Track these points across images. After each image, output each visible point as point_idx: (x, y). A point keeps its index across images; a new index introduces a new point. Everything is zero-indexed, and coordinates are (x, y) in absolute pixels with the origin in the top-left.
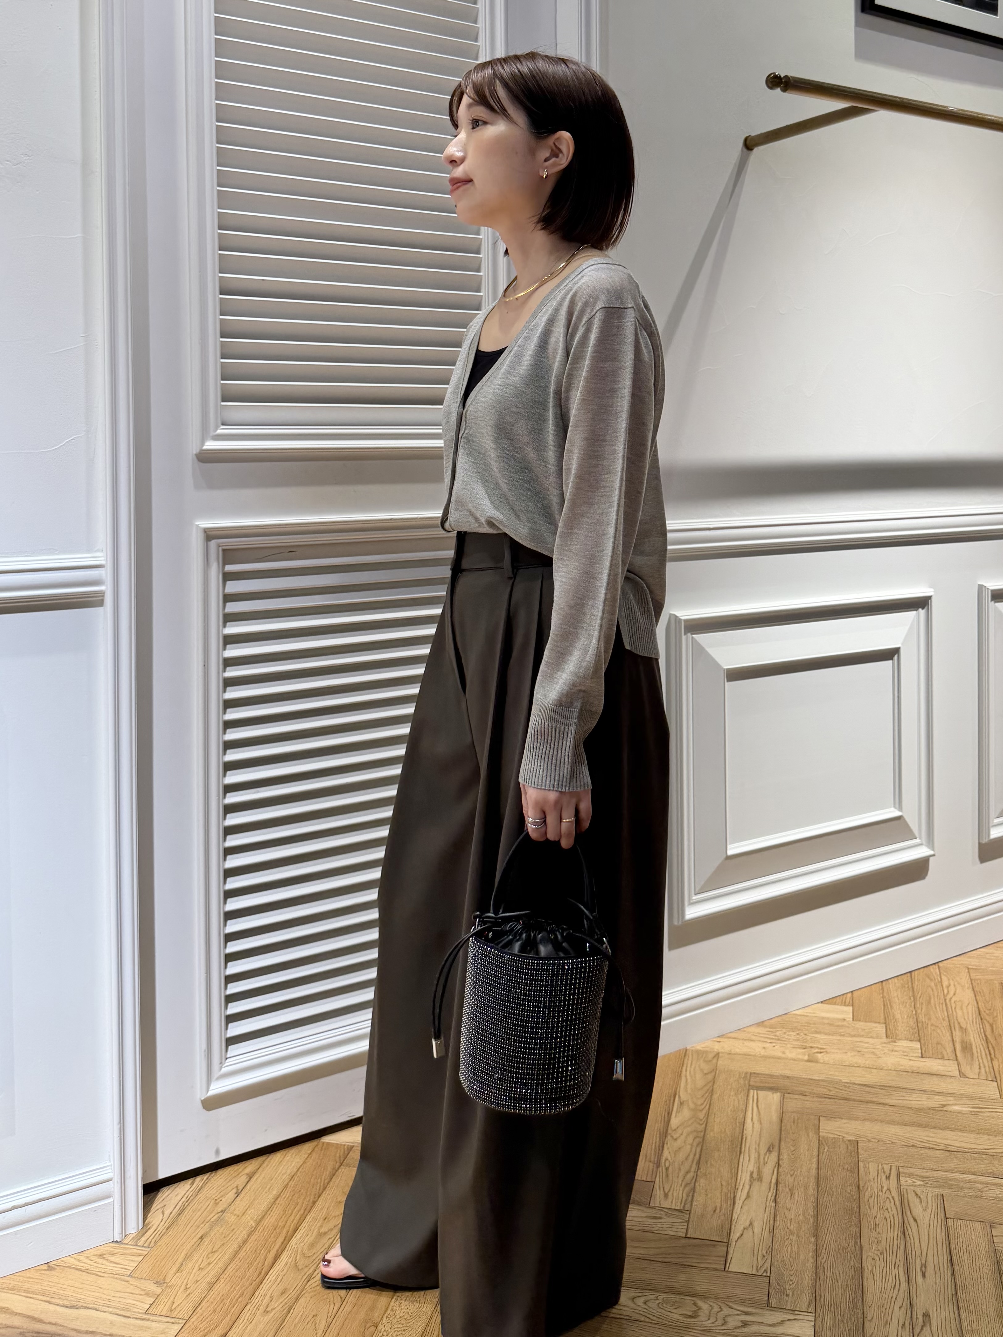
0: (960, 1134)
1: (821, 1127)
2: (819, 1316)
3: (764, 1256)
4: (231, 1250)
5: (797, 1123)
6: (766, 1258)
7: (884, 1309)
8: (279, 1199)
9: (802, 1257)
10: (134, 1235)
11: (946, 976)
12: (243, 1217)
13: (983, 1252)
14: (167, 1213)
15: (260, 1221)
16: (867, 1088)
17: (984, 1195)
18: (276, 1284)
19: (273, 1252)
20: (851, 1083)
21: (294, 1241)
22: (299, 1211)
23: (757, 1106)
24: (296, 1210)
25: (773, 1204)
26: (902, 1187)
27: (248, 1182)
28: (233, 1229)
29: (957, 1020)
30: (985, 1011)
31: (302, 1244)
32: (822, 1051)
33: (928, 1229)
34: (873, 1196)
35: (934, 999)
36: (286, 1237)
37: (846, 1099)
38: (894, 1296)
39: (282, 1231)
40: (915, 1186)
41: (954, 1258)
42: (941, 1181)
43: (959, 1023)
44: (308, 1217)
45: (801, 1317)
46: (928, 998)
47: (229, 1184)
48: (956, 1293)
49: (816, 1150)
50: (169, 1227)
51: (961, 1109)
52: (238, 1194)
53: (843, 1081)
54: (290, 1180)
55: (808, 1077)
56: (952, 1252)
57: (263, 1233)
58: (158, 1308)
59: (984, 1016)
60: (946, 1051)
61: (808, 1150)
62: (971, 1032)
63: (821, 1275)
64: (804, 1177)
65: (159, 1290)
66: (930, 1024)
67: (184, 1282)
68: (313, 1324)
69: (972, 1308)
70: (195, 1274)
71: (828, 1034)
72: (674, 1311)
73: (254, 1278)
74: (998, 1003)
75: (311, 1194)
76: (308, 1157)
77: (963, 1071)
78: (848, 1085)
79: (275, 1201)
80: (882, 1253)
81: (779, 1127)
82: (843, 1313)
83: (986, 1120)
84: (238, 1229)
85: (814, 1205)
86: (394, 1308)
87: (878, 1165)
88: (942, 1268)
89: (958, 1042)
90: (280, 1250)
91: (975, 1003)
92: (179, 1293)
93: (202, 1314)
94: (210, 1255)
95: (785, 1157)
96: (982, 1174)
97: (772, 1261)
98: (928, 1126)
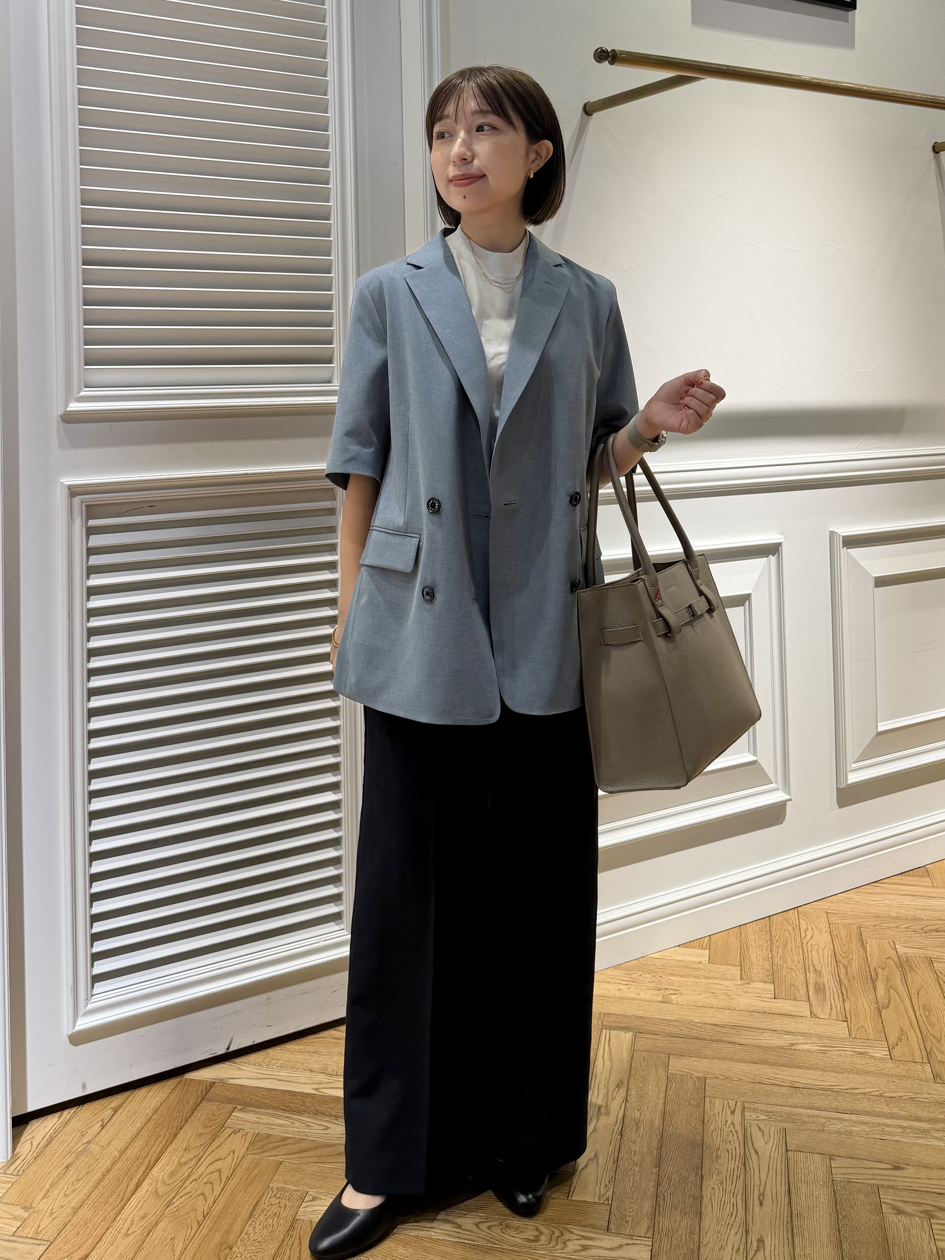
0: (807, 1071)
1: (670, 1065)
2: (656, 1241)
3: (606, 1185)
4: (95, 1178)
5: (647, 1061)
6: (608, 1187)
7: (720, 1235)
8: (142, 1131)
9: (643, 1187)
10: (4, 1164)
11: (805, 921)
12: (107, 1148)
13: (821, 1183)
14: (35, 1144)
15: (124, 1151)
16: (718, 1028)
17: (825, 1129)
18: (137, 1209)
19: (135, 1181)
20: (702, 1023)
21: (155, 1170)
22: (161, 1142)
23: (609, 1045)
24: (158, 1141)
25: (619, 1137)
26: (746, 1122)
27: (114, 1115)
28: (98, 1159)
29: (812, 962)
30: (840, 955)
31: (163, 1173)
32: (676, 992)
33: (768, 1161)
34: (717, 1130)
35: (791, 942)
36: (147, 1167)
37: (697, 1038)
38: (731, 1223)
39: (144, 1160)
40: (759, 1120)
41: (792, 1187)
42: (784, 1115)
43: (814, 966)
44: (170, 1148)
45: (639, 1242)
46: (785, 942)
47: (95, 1117)
48: (792, 1221)
49: (663, 1087)
50: (36, 1157)
51: (809, 1047)
52: (102, 1127)
53: (695, 1021)
54: (154, 1114)
55: (661, 1017)
56: (791, 1184)
57: (125, 1163)
58: (25, 1231)
59: (840, 958)
60: (799, 992)
61: (656, 1087)
62: (825, 975)
63: (661, 1203)
64: (650, 1113)
65: (26, 1215)
66: (785, 967)
67: (49, 1207)
68: (171, 1246)
69: (806, 1234)
70: (60, 1200)
71: (684, 976)
72: (516, 1236)
73: (116, 1204)
74: (855, 946)
75: (173, 1127)
76: (171, 1092)
77: (814, 1012)
78: (700, 1025)
79: (138, 1133)
80: (722, 1183)
81: (629, 1065)
82: (679, 1239)
83: (833, 1058)
84: (103, 1159)
85: (659, 1138)
86: (249, 1232)
87: (724, 1101)
88: (779, 1197)
89: (811, 983)
90: (142, 1179)
91: (832, 945)
92: (44, 1217)
93: (66, 1237)
94: (76, 1182)
95: (633, 1092)
96: (825, 1109)
97: (615, 1190)
98: (775, 1064)
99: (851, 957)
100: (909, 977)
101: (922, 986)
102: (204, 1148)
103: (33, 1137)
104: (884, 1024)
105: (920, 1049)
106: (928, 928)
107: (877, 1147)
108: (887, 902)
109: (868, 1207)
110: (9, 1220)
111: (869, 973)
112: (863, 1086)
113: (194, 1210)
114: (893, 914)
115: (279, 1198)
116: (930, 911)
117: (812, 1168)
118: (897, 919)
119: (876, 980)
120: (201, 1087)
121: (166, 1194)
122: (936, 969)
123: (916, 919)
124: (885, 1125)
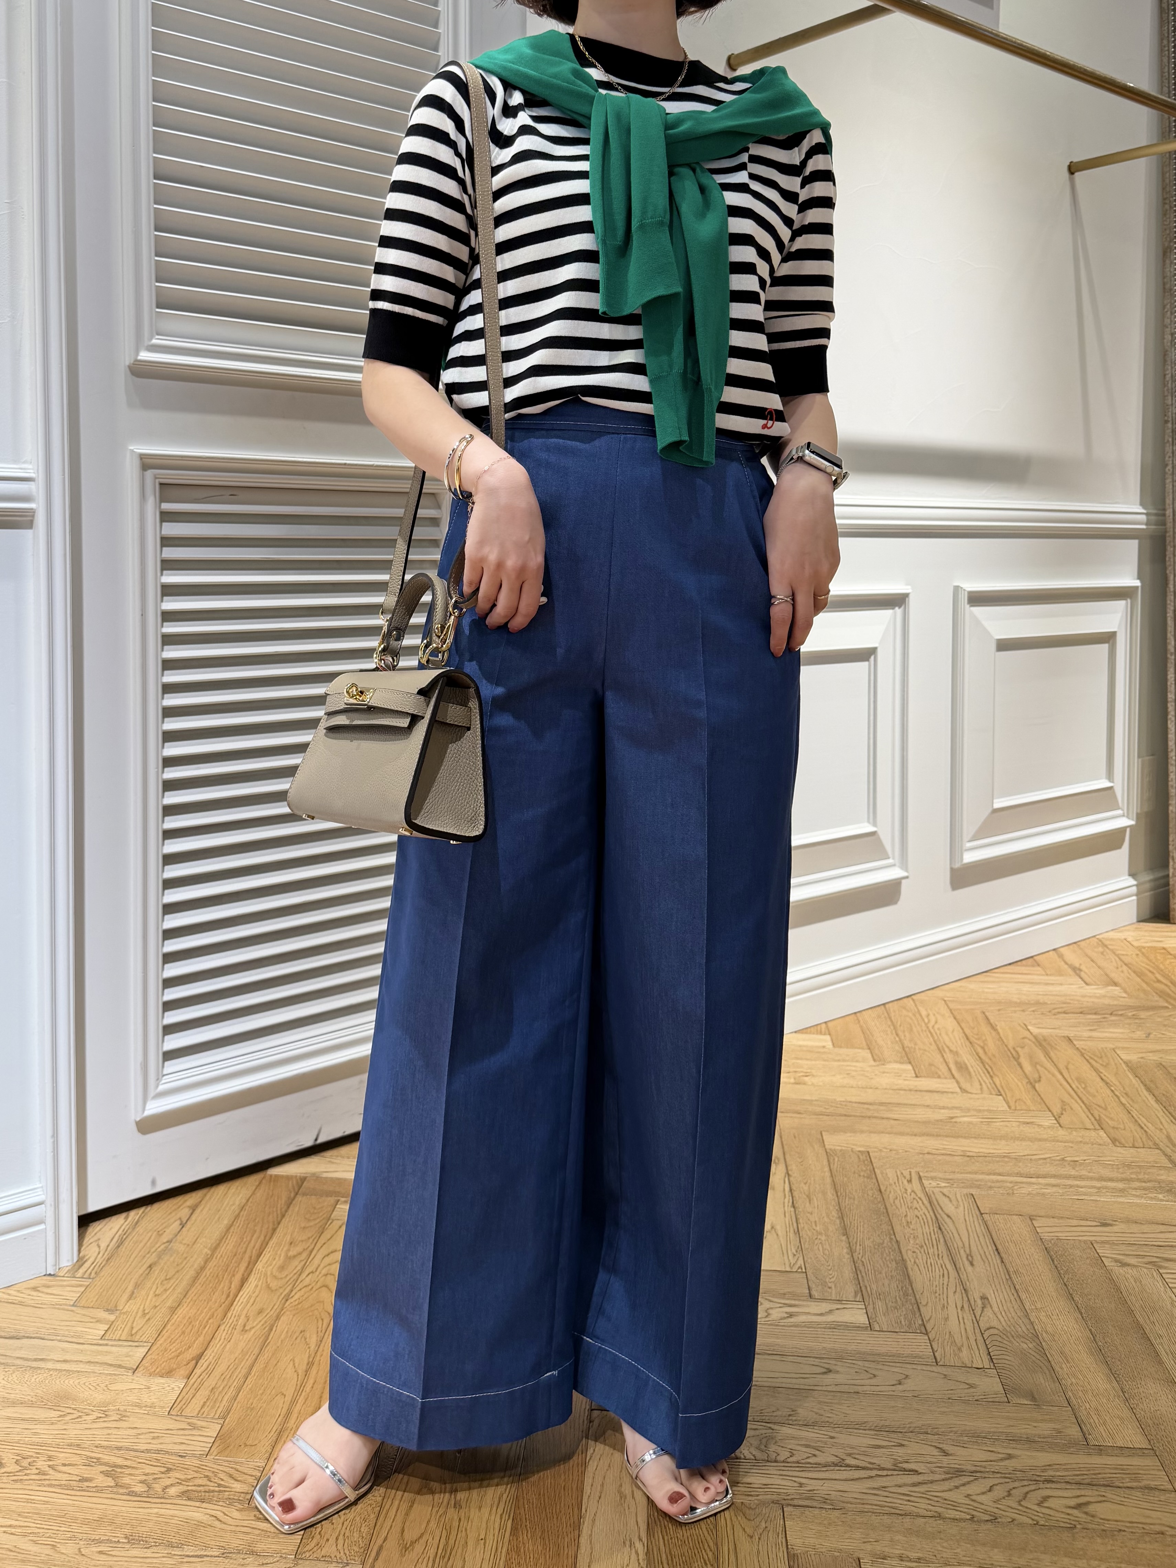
0: (976, 1141)
1: (825, 1141)
2: (869, 1304)
3: (795, 1255)
4: (188, 1277)
5: (799, 1138)
6: (797, 1257)
7: (937, 1295)
8: (232, 1228)
9: (836, 1254)
10: (68, 1268)
11: (923, 1007)
12: (194, 1246)
13: (1029, 1241)
14: (103, 1245)
15: (216, 1248)
16: (865, 1106)
17: (1015, 1193)
18: (249, 1305)
19: (238, 1277)
20: (847, 1102)
21: (260, 1265)
22: (259, 1238)
24: (255, 1236)
25: (792, 1209)
26: (927, 1189)
27: (192, 1214)
28: (186, 1258)
29: (945, 1044)
30: (972, 1037)
31: (271, 1267)
33: (964, 1223)
34: (898, 1198)
35: (915, 1027)
36: (249, 1262)
37: (845, 1115)
38: (946, 1284)
39: (244, 1256)
40: (940, 1187)
41: (1000, 1247)
42: (967, 1182)
43: (948, 1047)
44: (271, 1243)
45: (850, 1306)
46: (909, 1026)
47: (170, 1216)
48: (1010, 1278)
49: (825, 1162)
50: (108, 1259)
51: (971, 1120)
52: (183, 1225)
53: (838, 1100)
54: (242, 1210)
56: (997, 1244)
57: (221, 1259)
58: (116, 1333)
59: (972, 1039)
60: (940, 1071)
61: (817, 1161)
62: (963, 1055)
63: (861, 1268)
64: (820, 1185)
65: (112, 1318)
66: (917, 1047)
67: (139, 1308)
68: (303, 1339)
69: (1031, 1289)
70: (151, 1301)
71: (811, 1060)
73: (223, 1301)
74: (985, 1029)
75: (268, 1222)
76: (256, 1189)
77: (964, 1086)
78: (844, 1103)
79: (228, 1230)
80: (922, 1247)
82: (894, 1301)
83: (999, 1129)
84: (192, 1257)
85: (837, 1208)
87: (896, 1172)
88: (989, 1257)
89: (951, 1062)
90: (246, 1274)
91: (960, 1029)
92: (136, 1319)
93: (169, 1337)
94: (165, 1282)
95: (794, 1167)
96: (1008, 1175)
97: (805, 1259)
98: (940, 1136)
99: (984, 1038)
100: (1052, 1054)
101: (1068, 1063)
102: (313, 1240)
103: (99, 1239)
104: (1042, 1096)
105: (1088, 1117)
106: (1056, 1011)
107: (1078, 1206)
108: (1004, 989)
109: (1088, 1261)
110: (91, 1324)
111: (1008, 1053)
112: (1040, 1152)
113: (320, 1302)
114: (1015, 1000)
116: (1052, 995)
117: (1015, 1228)
118: (1020, 1004)
119: (1019, 1058)
120: (290, 1183)
121: (280, 1287)
122: (1077, 1046)
123: (1041, 1003)
124: (1078, 1186)
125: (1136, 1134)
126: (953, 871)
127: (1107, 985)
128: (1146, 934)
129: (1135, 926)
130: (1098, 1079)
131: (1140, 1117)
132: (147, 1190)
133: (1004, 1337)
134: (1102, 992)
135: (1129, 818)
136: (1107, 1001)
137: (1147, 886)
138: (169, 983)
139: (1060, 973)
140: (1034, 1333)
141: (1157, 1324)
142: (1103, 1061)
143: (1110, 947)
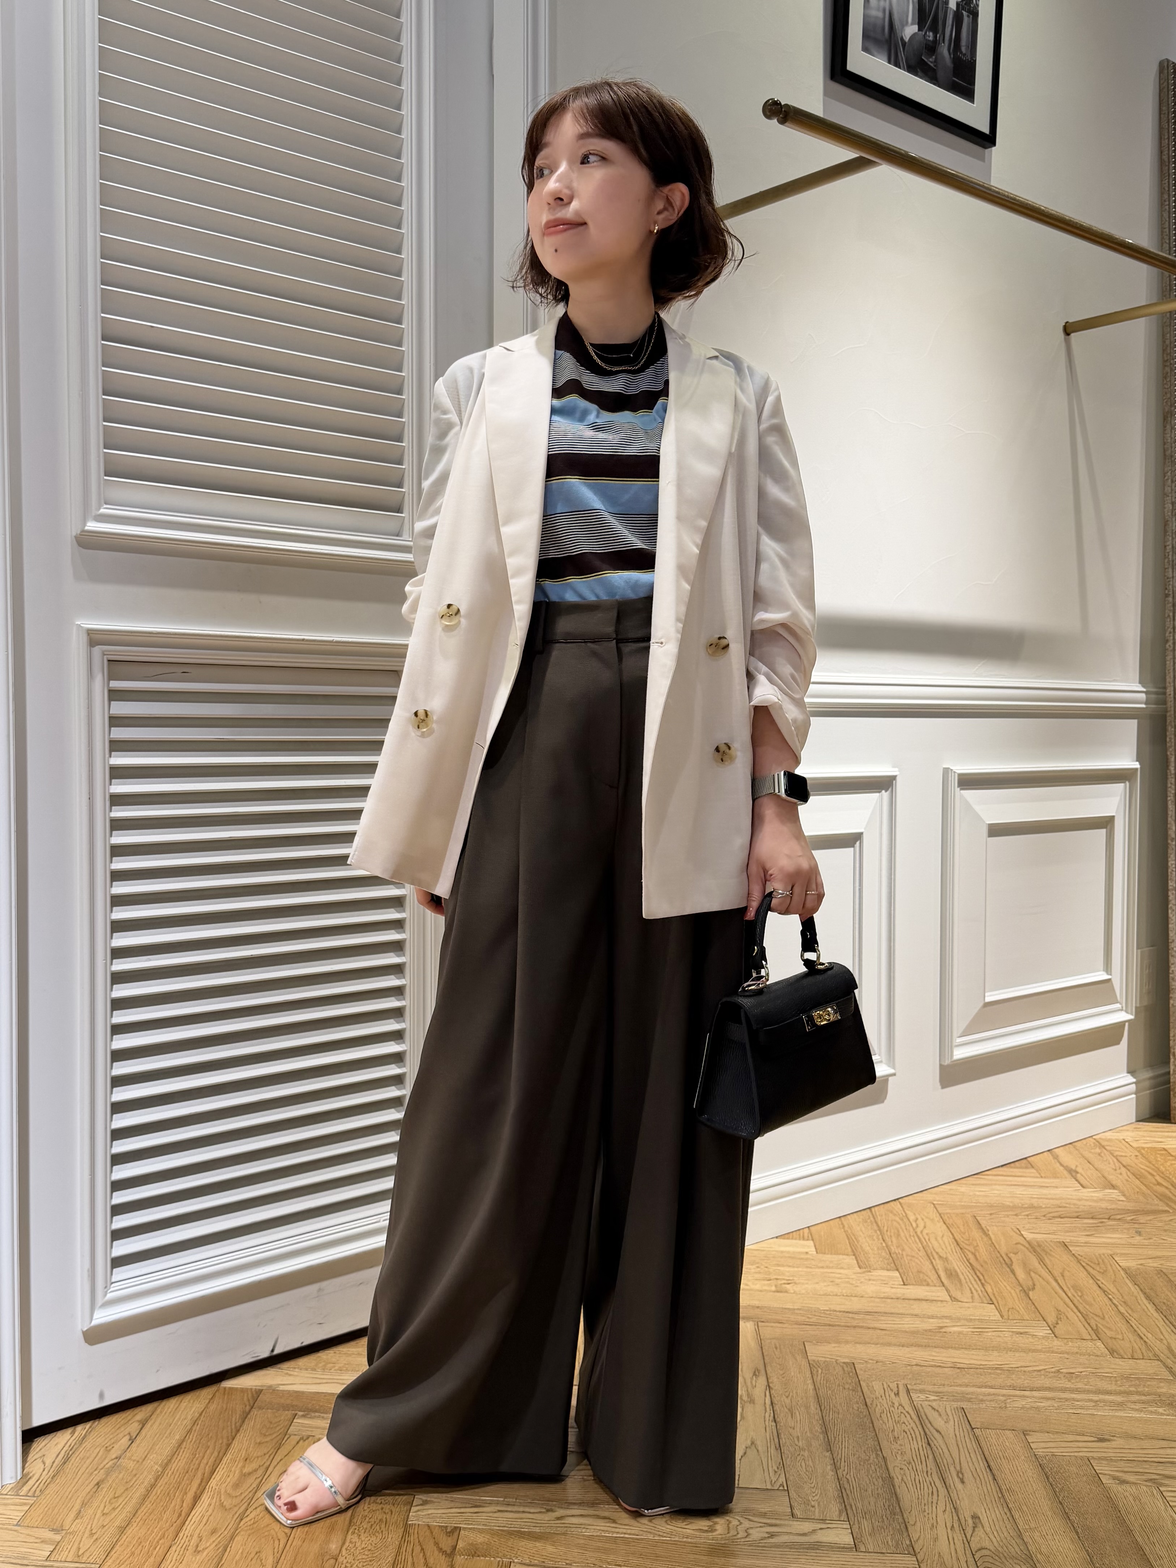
0: (967, 1352)
1: (808, 1352)
2: (854, 1524)
3: (776, 1472)
4: (138, 1494)
5: (780, 1348)
6: (778, 1473)
7: (926, 1514)
8: (185, 1443)
9: (820, 1470)
10: (12, 1486)
11: (911, 1211)
12: (145, 1462)
13: (1023, 1458)
14: (48, 1462)
15: (167, 1464)
16: (850, 1315)
17: (1008, 1406)
18: (202, 1524)
19: (191, 1495)
20: (831, 1311)
21: (213, 1483)
22: (212, 1454)
24: (208, 1452)
25: (774, 1424)
26: (915, 1403)
27: (141, 1429)
28: (135, 1475)
29: (934, 1250)
30: (963, 1242)
31: (225, 1485)
32: (790, 1282)
33: (954, 1439)
34: (885, 1412)
35: (903, 1232)
36: (202, 1480)
37: (830, 1325)
38: (935, 1502)
39: (196, 1473)
40: (929, 1401)
41: (992, 1464)
42: (958, 1395)
43: (937, 1253)
44: (225, 1459)
45: (835, 1526)
46: (896, 1231)
47: (118, 1431)
48: (1003, 1496)
49: (808, 1374)
50: (53, 1476)
51: (961, 1330)
52: (132, 1441)
53: (822, 1309)
54: (194, 1424)
55: (781, 1306)
56: (988, 1460)
57: (172, 1477)
58: (62, 1554)
59: (963, 1245)
60: (929, 1278)
61: (799, 1373)
62: (953, 1261)
63: (846, 1485)
64: (802, 1399)
65: (58, 1538)
66: (904, 1253)
67: (86, 1528)
68: (259, 1561)
69: (1025, 1508)
70: (99, 1520)
71: (794, 1267)
72: (686, 1527)
73: (174, 1520)
74: (976, 1234)
75: (222, 1438)
76: (209, 1402)
77: (954, 1295)
78: (828, 1312)
79: (180, 1446)
80: (909, 1463)
81: (761, 1352)
82: (881, 1520)
83: (991, 1339)
84: (141, 1474)
85: (820, 1422)
86: (354, 1540)
87: (882, 1385)
88: (980, 1474)
89: (940, 1269)
90: (199, 1492)
91: (950, 1233)
92: (83, 1540)
93: (118, 1558)
94: (114, 1500)
95: (775, 1380)
96: (1001, 1388)
97: (787, 1475)
98: (929, 1346)
100: (1047, 1261)
101: (1064, 1269)
102: (269, 1457)
103: (43, 1456)
104: (1036, 1304)
105: (1085, 1326)
106: (1051, 1215)
107: (1073, 1421)
108: (996, 1192)
109: (1085, 1478)
110: (36, 1545)
111: (1001, 1259)
112: (1034, 1364)
114: (1008, 1202)
115: (381, 1503)
116: (1047, 1199)
117: (1007, 1444)
118: (1014, 1207)
119: (1012, 1265)
120: (246, 1395)
121: (235, 1506)
122: (1073, 1252)
123: (1035, 1207)
124: (1074, 1399)
125: (1135, 1345)
126: (941, 1066)
127: (1105, 1188)
128: (1145, 1134)
129: (1133, 1126)
130: (1096, 1287)
131: (1140, 1326)
132: (94, 1404)
133: (997, 1558)
134: (1099, 1195)
135: (1127, 1012)
136: (1104, 1205)
137: (1147, 1084)
138: (118, 1186)
139: (1055, 1175)
140: (1028, 1554)
141: (1157, 1544)
142: (1100, 1268)
143: (1107, 1148)
